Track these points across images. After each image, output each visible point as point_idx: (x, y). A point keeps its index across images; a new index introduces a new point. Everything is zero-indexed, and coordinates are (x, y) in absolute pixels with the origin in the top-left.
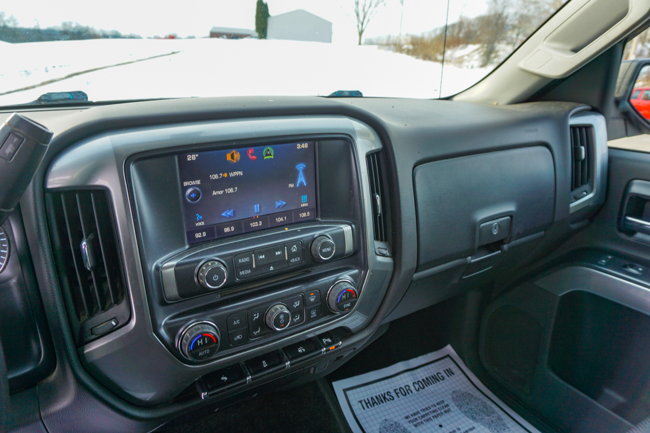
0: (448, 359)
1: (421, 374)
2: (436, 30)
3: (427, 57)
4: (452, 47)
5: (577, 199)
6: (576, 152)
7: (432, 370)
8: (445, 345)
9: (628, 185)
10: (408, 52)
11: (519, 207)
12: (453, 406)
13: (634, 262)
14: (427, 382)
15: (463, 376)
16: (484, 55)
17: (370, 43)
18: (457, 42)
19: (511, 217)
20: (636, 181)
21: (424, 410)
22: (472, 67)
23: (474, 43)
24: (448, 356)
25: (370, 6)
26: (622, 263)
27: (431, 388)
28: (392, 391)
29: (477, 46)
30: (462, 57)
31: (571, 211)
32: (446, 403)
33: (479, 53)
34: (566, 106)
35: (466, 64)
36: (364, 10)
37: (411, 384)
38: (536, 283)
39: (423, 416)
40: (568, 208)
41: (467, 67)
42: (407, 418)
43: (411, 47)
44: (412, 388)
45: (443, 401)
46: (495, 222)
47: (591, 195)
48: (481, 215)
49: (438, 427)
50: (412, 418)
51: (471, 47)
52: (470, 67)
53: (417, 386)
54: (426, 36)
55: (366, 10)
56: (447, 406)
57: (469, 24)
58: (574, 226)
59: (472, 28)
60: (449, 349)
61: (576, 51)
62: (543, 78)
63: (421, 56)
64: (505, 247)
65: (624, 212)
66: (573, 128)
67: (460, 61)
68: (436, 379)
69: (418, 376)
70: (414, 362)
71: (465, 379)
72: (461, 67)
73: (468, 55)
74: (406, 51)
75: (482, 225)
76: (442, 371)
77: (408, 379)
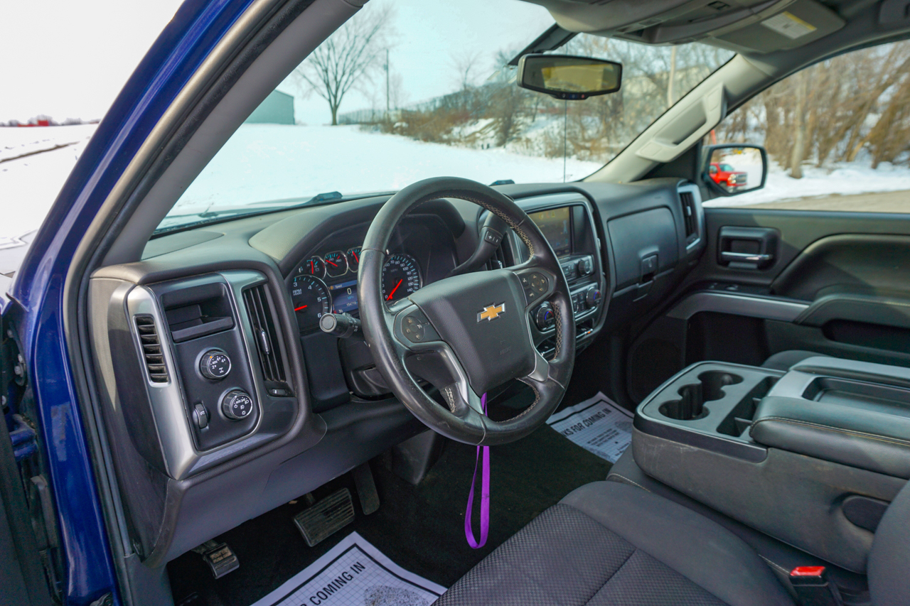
0: (602, 403)
1: (587, 415)
2: (434, 101)
3: (429, 138)
4: (458, 123)
5: (690, 243)
6: (685, 211)
7: (594, 411)
8: (597, 392)
9: (719, 231)
10: (403, 132)
11: (660, 249)
12: (619, 430)
13: (731, 283)
14: (593, 419)
15: (618, 412)
16: (500, 131)
17: (347, 121)
18: (463, 117)
19: (657, 255)
20: (724, 228)
21: (599, 436)
22: (488, 147)
23: (486, 117)
24: (601, 400)
25: (344, 74)
26: (724, 285)
27: (597, 423)
28: (569, 428)
29: (490, 120)
30: (474, 133)
31: (689, 252)
32: (613, 430)
33: (494, 129)
34: (672, 180)
35: (480, 143)
36: (336, 78)
37: (581, 422)
38: (669, 315)
39: (601, 440)
40: (686, 251)
41: (482, 146)
42: (589, 443)
43: (404, 125)
44: (583, 425)
45: (611, 430)
46: (649, 259)
47: (698, 240)
48: (643, 253)
49: (615, 444)
50: (593, 442)
51: (483, 123)
52: (485, 146)
53: (587, 423)
54: (423, 109)
55: (339, 79)
56: (615, 431)
57: (477, 93)
58: (691, 264)
59: (482, 99)
60: (600, 395)
61: (677, 143)
62: (654, 162)
63: (420, 135)
64: (655, 278)
65: (720, 249)
66: (682, 194)
67: (471, 141)
68: (598, 417)
69: (584, 416)
70: (578, 407)
71: (621, 414)
72: (474, 148)
73: (480, 132)
74: (399, 129)
75: (644, 260)
76: (601, 411)
77: (579, 419)
